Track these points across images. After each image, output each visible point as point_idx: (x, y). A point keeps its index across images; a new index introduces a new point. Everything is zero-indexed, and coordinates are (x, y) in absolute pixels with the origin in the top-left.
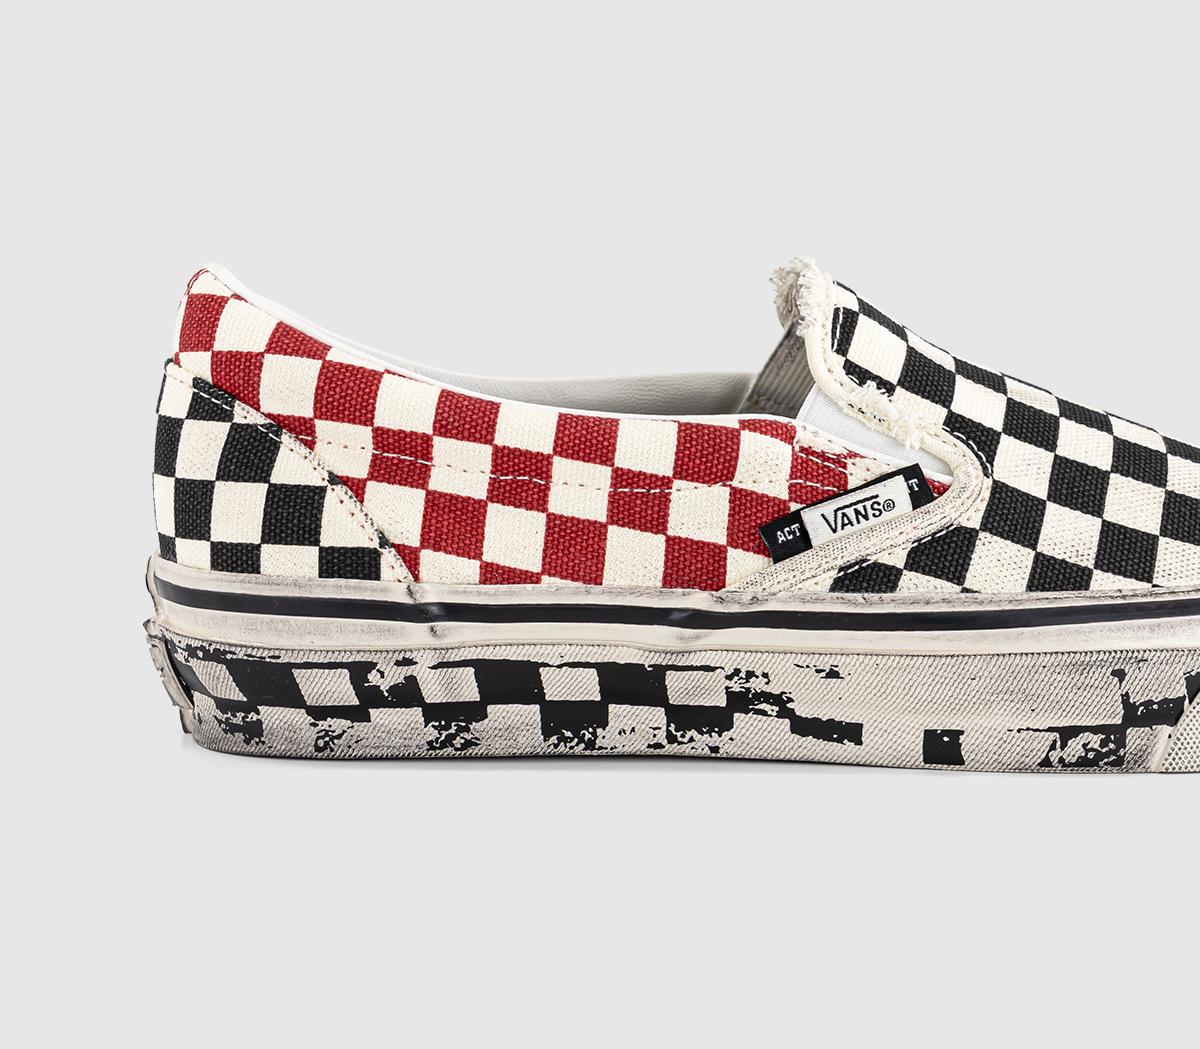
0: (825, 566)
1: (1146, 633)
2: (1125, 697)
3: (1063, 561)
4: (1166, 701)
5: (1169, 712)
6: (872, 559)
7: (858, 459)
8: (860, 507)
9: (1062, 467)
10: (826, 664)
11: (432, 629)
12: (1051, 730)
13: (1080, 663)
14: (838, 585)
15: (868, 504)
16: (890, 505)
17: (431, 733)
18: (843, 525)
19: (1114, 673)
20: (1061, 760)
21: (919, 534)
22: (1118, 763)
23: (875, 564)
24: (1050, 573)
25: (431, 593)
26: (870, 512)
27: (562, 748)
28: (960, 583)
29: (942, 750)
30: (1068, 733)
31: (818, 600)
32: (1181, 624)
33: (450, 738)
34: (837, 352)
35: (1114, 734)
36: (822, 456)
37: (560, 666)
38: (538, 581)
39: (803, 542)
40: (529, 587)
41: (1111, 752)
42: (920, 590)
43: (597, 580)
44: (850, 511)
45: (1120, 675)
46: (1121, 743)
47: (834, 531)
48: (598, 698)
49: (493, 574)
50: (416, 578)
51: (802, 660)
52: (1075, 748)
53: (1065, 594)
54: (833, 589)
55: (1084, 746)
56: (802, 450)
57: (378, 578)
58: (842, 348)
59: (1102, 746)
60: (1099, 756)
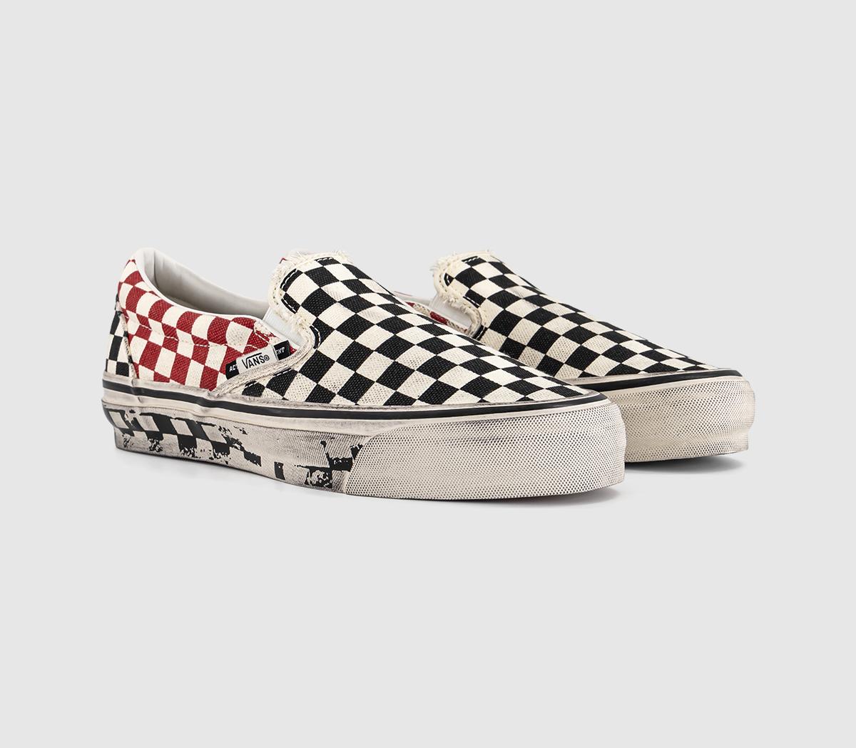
0: (240, 383)
1: (339, 425)
2: (327, 454)
3: (327, 389)
4: (343, 459)
5: (346, 465)
6: (258, 381)
7: (273, 337)
8: (255, 357)
10: (241, 426)
11: (139, 398)
12: (307, 467)
13: (310, 436)
14: (245, 392)
15: (258, 356)
16: (267, 358)
17: (150, 444)
18: (250, 365)
19: (322, 443)
20: (311, 482)
21: (275, 371)
22: (330, 486)
23: (258, 384)
24: (321, 395)
25: (141, 384)
26: (260, 361)
27: (186, 456)
28: (282, 396)
29: (279, 472)
30: (313, 469)
31: (237, 398)
32: (355, 423)
33: (155, 446)
34: (283, 289)
35: (328, 472)
36: (262, 335)
37: (176, 419)
38: (168, 382)
40: (165, 383)
41: (328, 481)
42: (270, 397)
43: (183, 383)
44: (251, 359)
45: (324, 443)
46: (331, 478)
47: (247, 368)
48: (192, 435)
49: (158, 378)
50: (138, 377)
51: (236, 425)
52: (314, 478)
53: (316, 404)
54: (243, 393)
55: (318, 476)
56: (258, 332)
57: (128, 376)
58: (285, 289)
59: (324, 477)
60: (324, 482)
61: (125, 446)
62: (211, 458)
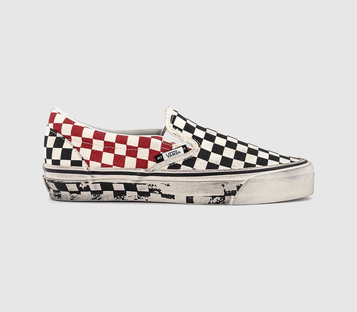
0: (167, 164)
1: (229, 177)
2: (224, 190)
3: (213, 163)
4: (233, 191)
5: (233, 193)
6: (176, 163)
7: (174, 144)
8: (173, 153)
9: (215, 145)
10: (167, 183)
11: (92, 176)
12: (210, 196)
13: (215, 183)
14: (169, 168)
15: (175, 152)
16: (179, 152)
17: (92, 197)
18: (170, 156)
19: (222, 185)
20: (213, 202)
21: (185, 158)
22: (224, 203)
23: (176, 164)
24: (211, 166)
25: (92, 169)
26: (175, 154)
27: (118, 200)
28: (193, 168)
29: (190, 200)
30: (214, 197)
31: (165, 171)
32: (236, 176)
33: (96, 197)
34: (172, 123)
35: (223, 197)
36: (168, 143)
37: (116, 184)
38: (112, 167)
39: (162, 160)
40: (110, 168)
41: (222, 201)
42: (185, 169)
43: (123, 167)
44: (171, 154)
45: (223, 185)
46: (224, 199)
47: (168, 157)
48: (124, 190)
49: (103, 165)
50: (89, 166)
51: (162, 182)
52: (215, 200)
53: (213, 170)
54: (168, 169)
55: (217, 200)
56: (164, 142)
57: (82, 166)
58: (173, 123)
59: (220, 200)
60: (220, 202)
61: (71, 200)
62: (136, 199)
